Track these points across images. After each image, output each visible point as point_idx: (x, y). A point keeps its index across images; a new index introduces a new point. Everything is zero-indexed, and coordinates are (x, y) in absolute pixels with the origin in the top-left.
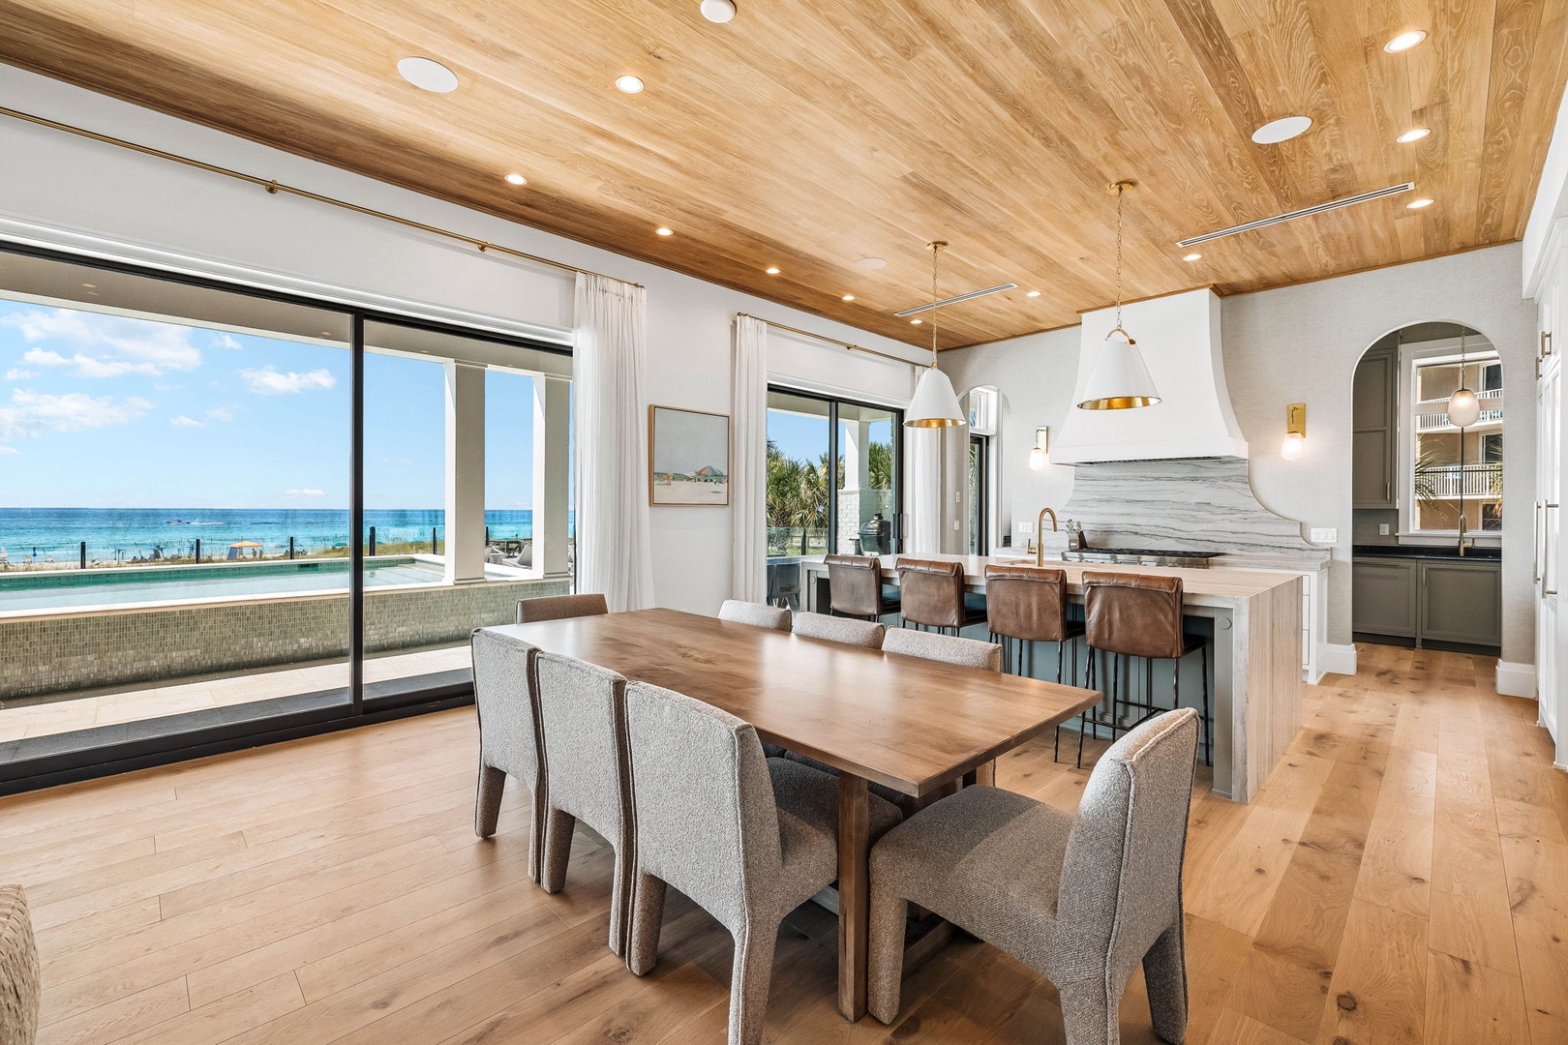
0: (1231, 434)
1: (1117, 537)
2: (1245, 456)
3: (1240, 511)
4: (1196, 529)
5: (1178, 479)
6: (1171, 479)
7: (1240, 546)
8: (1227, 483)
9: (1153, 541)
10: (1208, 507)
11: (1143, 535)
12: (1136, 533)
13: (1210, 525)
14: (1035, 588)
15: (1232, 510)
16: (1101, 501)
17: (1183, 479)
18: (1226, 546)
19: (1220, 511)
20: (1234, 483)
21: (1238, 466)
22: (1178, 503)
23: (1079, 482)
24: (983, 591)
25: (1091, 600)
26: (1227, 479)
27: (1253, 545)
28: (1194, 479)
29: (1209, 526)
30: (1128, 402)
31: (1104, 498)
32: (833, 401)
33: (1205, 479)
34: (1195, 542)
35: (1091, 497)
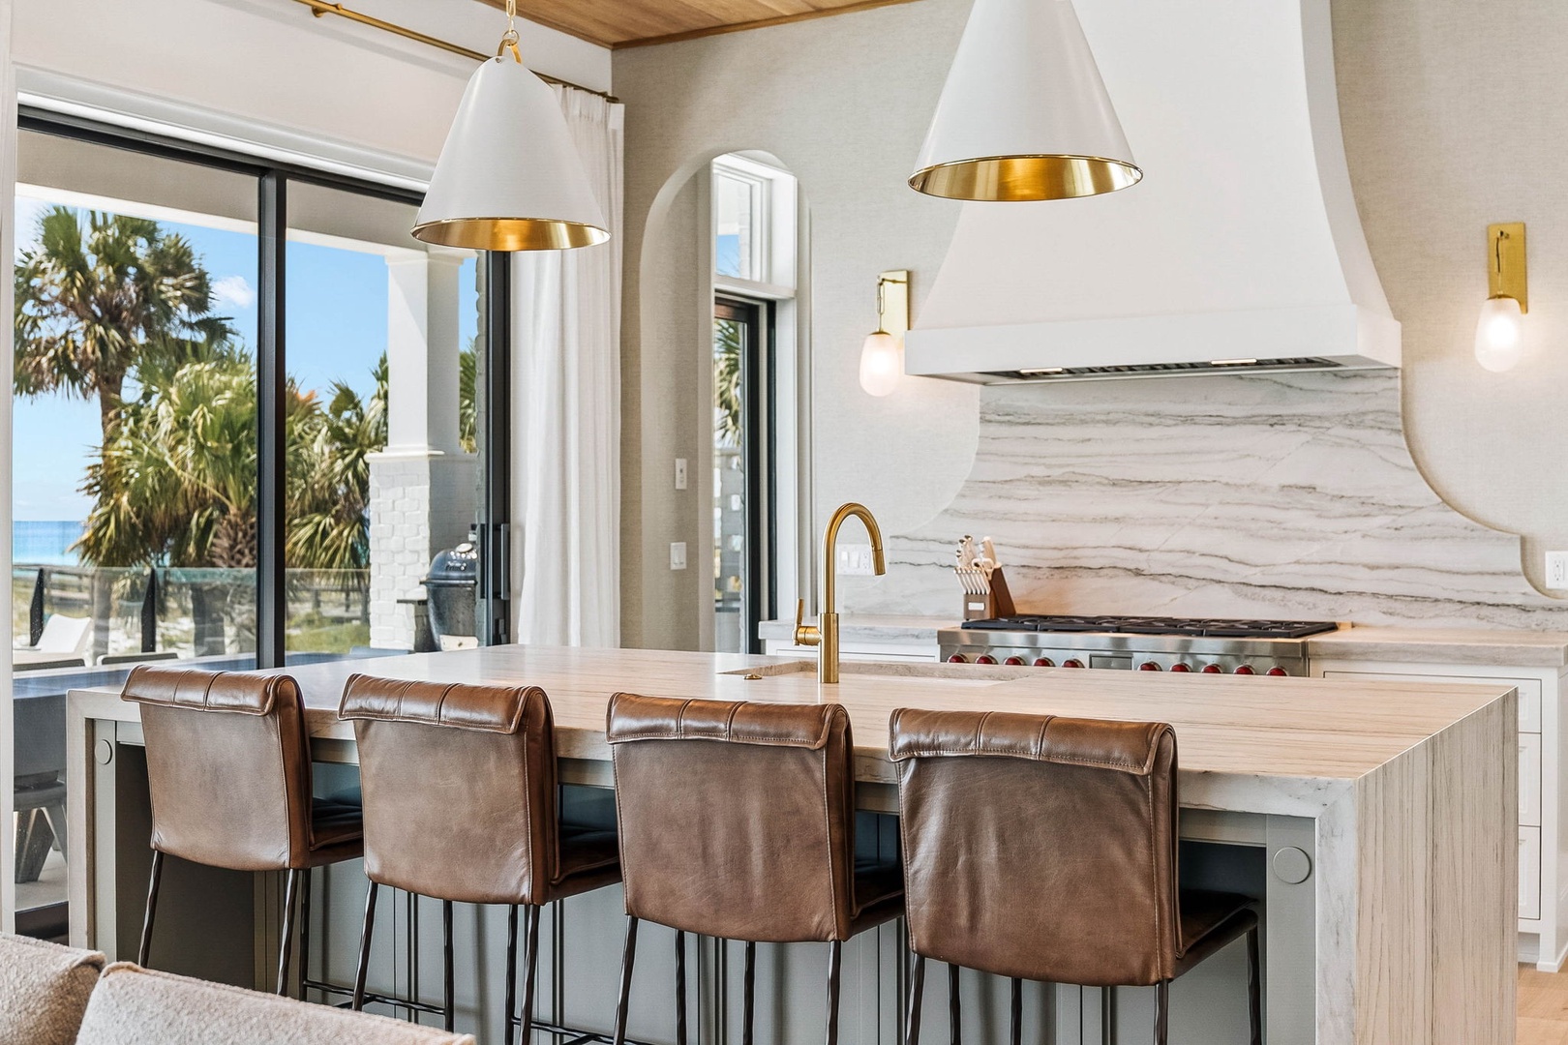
0: (1357, 297)
1: (1088, 583)
2: (1392, 357)
3: (1384, 508)
4: (1282, 560)
5: (1236, 421)
6: (1219, 421)
7: (1386, 604)
8: (1354, 433)
9: (1178, 592)
10: (1310, 499)
11: (1153, 576)
12: (1138, 573)
13: (1316, 547)
14: (755, 767)
15: (1368, 506)
16: (1046, 482)
17: (1250, 420)
18: (1355, 603)
19: (1339, 507)
20: (1369, 432)
21: (1379, 385)
22: (1238, 487)
23: (993, 430)
24: (607, 780)
25: (916, 804)
26: (1354, 421)
27: (1416, 599)
28: (1276, 421)
29: (1313, 550)
30: (1053, 180)
31: (1056, 473)
32: (272, 173)
33: (1301, 421)
34: (1278, 594)
35: (1022, 472)
